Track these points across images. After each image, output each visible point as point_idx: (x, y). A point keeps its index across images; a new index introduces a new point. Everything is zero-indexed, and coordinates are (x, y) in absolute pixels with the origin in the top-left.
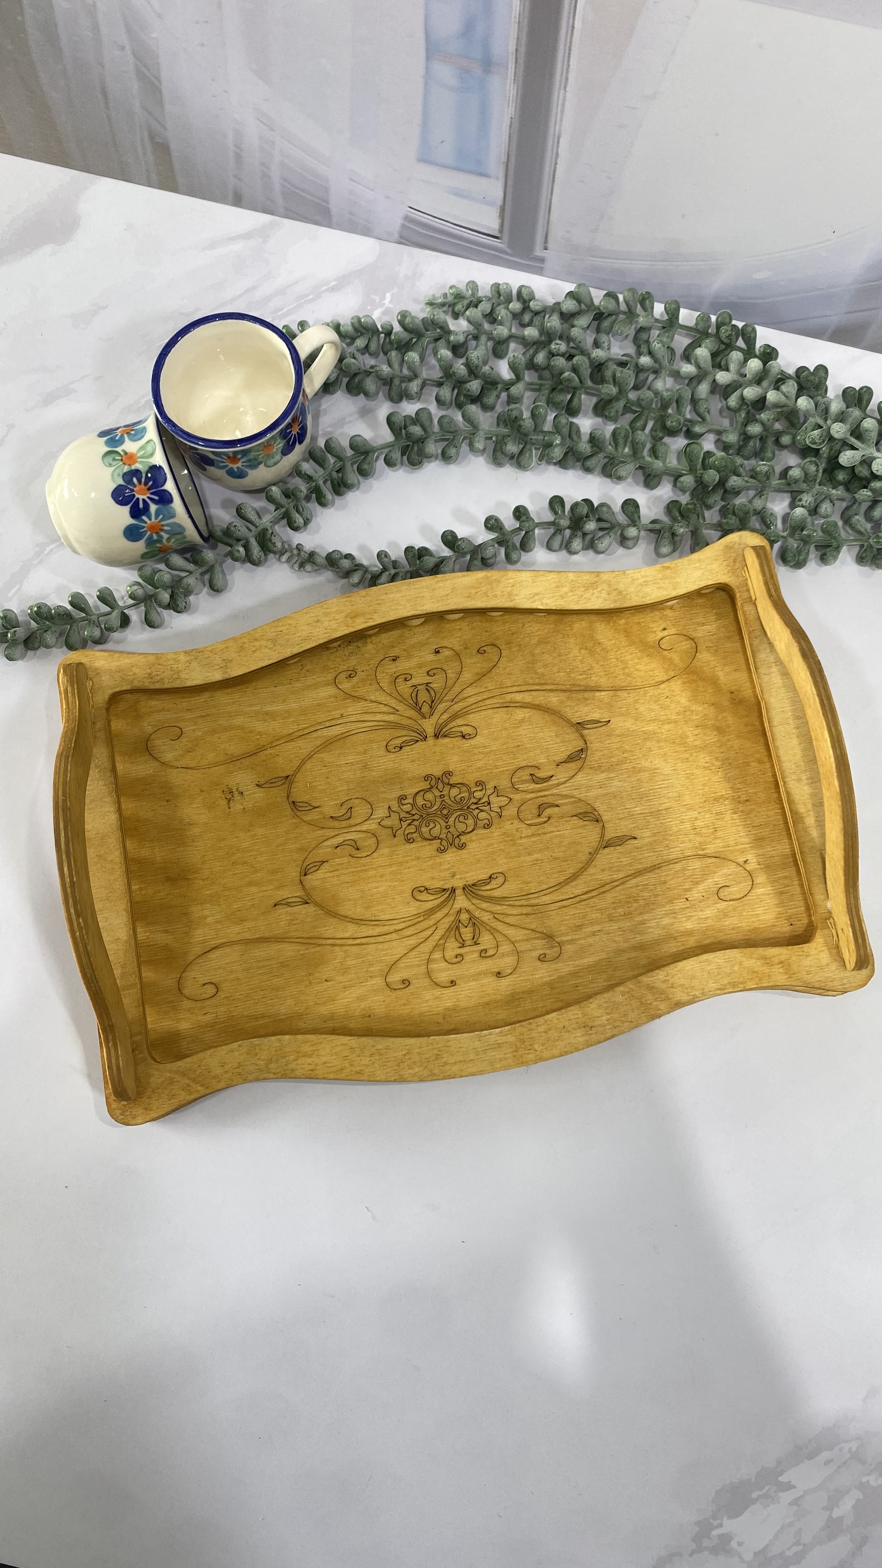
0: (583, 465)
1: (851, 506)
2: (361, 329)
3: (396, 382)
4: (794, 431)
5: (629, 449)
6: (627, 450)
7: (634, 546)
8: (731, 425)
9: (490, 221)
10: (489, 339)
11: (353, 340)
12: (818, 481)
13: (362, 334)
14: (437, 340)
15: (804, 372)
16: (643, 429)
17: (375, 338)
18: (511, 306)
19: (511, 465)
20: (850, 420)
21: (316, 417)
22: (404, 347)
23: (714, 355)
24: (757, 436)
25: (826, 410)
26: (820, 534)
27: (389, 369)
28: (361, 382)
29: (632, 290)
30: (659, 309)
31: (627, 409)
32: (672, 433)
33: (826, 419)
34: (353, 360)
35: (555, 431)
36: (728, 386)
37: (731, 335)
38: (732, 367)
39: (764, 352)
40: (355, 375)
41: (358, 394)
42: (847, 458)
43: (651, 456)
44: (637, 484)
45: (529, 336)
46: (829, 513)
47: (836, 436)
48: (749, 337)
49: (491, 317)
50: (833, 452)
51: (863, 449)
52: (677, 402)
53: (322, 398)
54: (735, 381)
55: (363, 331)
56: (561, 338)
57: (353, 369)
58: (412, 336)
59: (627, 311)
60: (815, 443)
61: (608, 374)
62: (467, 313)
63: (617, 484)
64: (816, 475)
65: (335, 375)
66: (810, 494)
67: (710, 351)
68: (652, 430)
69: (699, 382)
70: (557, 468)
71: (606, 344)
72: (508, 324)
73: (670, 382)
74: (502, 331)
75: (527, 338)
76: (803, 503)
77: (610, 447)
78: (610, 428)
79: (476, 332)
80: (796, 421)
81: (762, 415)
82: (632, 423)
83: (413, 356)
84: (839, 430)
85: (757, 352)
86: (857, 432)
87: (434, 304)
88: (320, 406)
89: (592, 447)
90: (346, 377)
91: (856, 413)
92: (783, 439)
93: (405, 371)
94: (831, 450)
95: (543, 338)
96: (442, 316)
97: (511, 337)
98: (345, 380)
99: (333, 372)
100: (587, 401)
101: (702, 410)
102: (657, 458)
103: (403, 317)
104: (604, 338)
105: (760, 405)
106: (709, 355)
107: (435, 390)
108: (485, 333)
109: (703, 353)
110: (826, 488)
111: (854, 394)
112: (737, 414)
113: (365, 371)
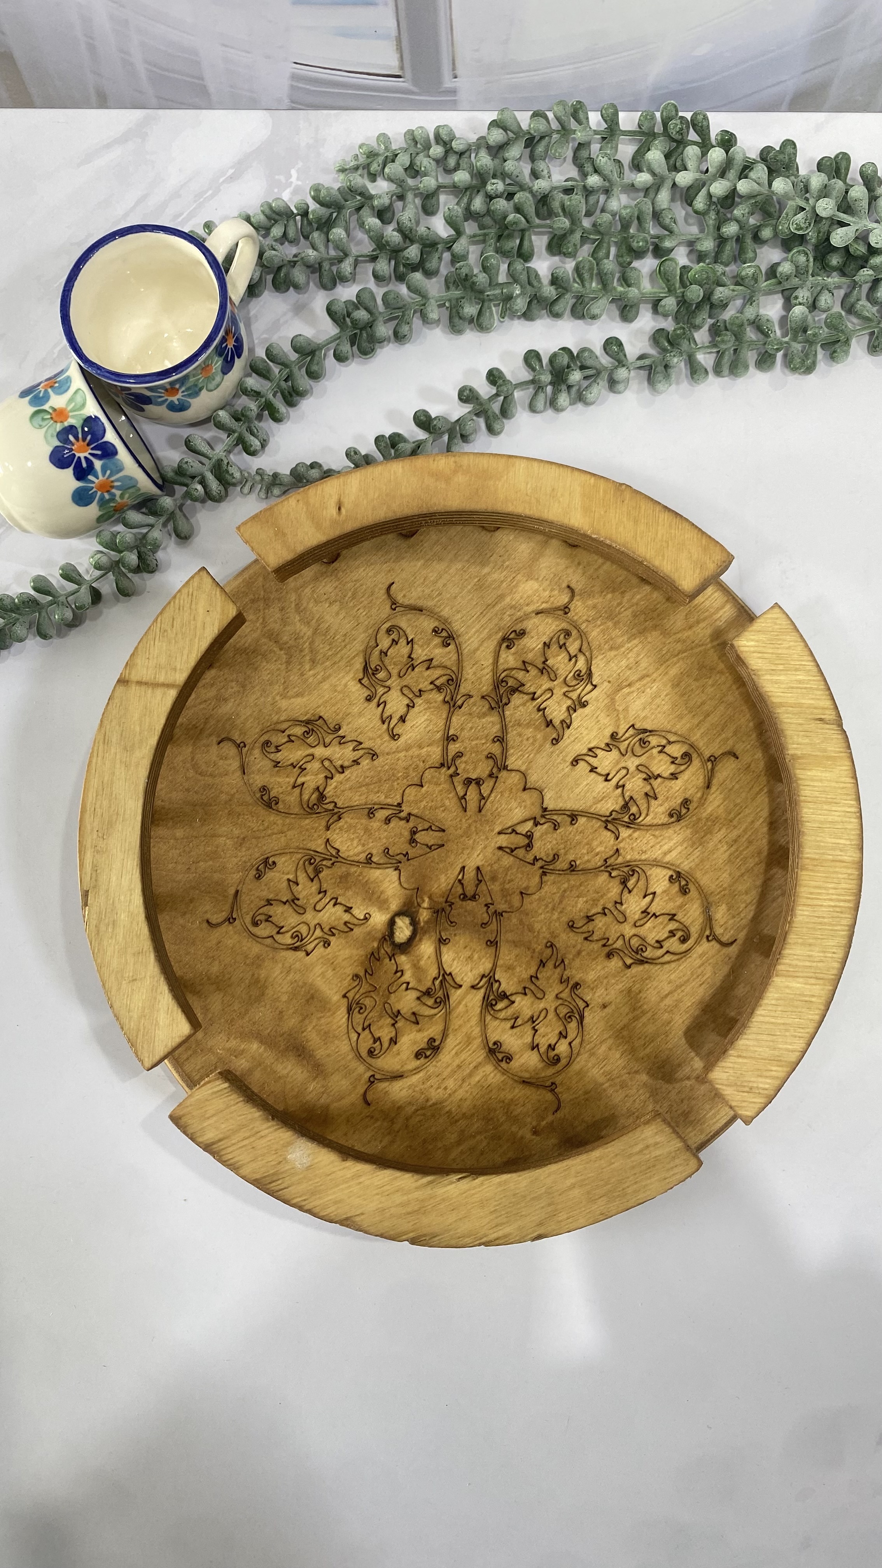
0: (551, 312)
1: (851, 292)
2: (274, 216)
3: (326, 265)
4: (774, 222)
5: (598, 284)
6: (594, 285)
7: (625, 389)
8: (702, 231)
9: (389, 60)
10: (416, 196)
11: (268, 230)
12: (810, 272)
13: (276, 221)
14: (359, 209)
15: (769, 153)
16: (608, 257)
17: (291, 222)
18: (431, 150)
19: (472, 330)
20: (834, 193)
21: (248, 326)
22: (325, 225)
23: (667, 156)
24: (732, 238)
25: (806, 189)
26: (826, 330)
27: (315, 253)
28: (287, 275)
29: (561, 103)
30: (595, 119)
31: (584, 239)
32: (639, 254)
33: (807, 199)
34: (273, 252)
35: (511, 280)
36: (690, 188)
37: (681, 129)
38: (691, 164)
39: (722, 140)
40: (280, 268)
41: (288, 290)
42: (839, 237)
43: (622, 286)
44: (613, 320)
45: (460, 181)
46: (830, 305)
47: (823, 214)
48: (702, 127)
49: (413, 170)
50: (821, 235)
51: (854, 223)
52: (638, 218)
53: (249, 303)
54: (697, 180)
55: (277, 217)
56: (494, 176)
57: (277, 262)
58: (331, 210)
59: (560, 128)
60: (801, 229)
61: (556, 205)
62: (387, 170)
63: (591, 325)
64: (807, 266)
65: (258, 274)
66: (805, 289)
67: (663, 152)
68: (618, 256)
69: (658, 190)
70: (523, 322)
71: (545, 172)
72: (434, 174)
73: (624, 199)
74: (429, 182)
75: (458, 184)
76: (800, 300)
77: (576, 285)
78: (570, 265)
79: (400, 190)
80: (772, 210)
81: (735, 212)
82: (594, 254)
83: (338, 232)
84: (826, 207)
85: (714, 142)
86: (846, 206)
87: (346, 170)
88: (248, 313)
89: (556, 289)
90: (269, 273)
91: (839, 184)
92: (763, 233)
93: (333, 253)
94: (819, 232)
95: (474, 182)
96: (359, 180)
97: (439, 187)
98: (270, 278)
99: (255, 271)
100: (539, 242)
101: (667, 221)
102: (629, 286)
103: (316, 190)
104: (541, 166)
105: (729, 201)
106: (662, 156)
107: (370, 267)
108: (410, 189)
109: (655, 156)
110: (820, 278)
111: (831, 164)
112: (707, 217)
113: (289, 261)
